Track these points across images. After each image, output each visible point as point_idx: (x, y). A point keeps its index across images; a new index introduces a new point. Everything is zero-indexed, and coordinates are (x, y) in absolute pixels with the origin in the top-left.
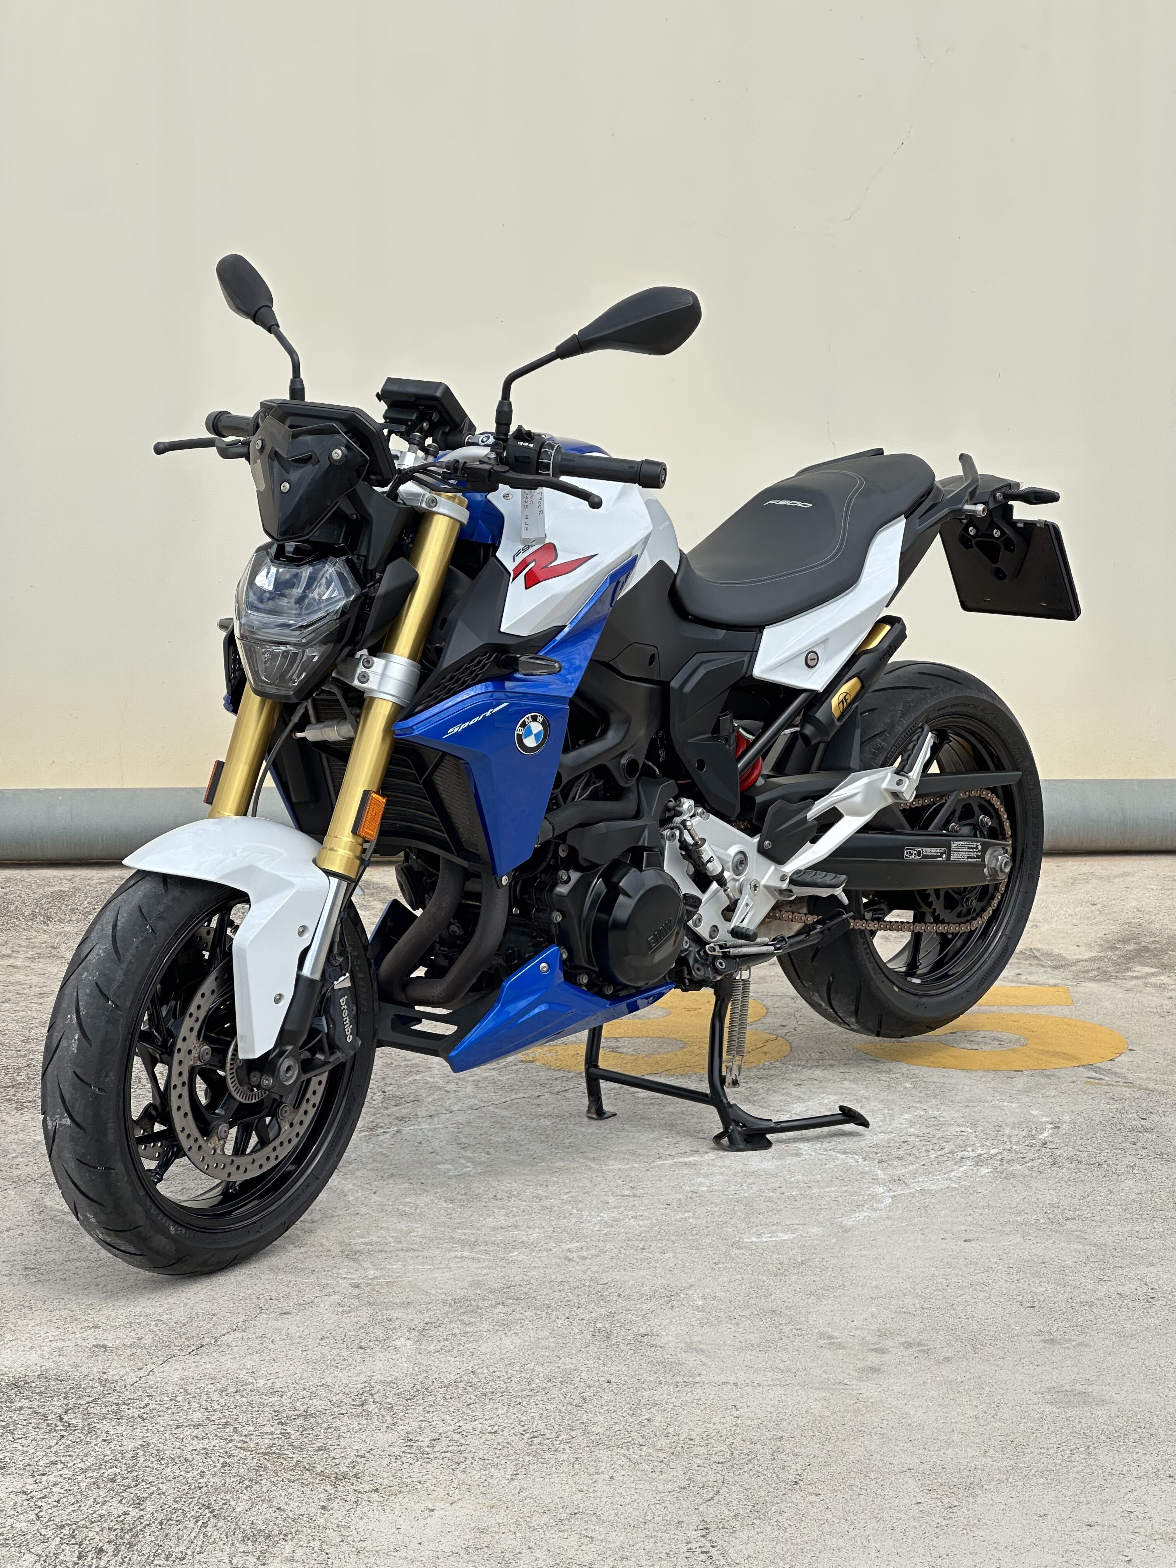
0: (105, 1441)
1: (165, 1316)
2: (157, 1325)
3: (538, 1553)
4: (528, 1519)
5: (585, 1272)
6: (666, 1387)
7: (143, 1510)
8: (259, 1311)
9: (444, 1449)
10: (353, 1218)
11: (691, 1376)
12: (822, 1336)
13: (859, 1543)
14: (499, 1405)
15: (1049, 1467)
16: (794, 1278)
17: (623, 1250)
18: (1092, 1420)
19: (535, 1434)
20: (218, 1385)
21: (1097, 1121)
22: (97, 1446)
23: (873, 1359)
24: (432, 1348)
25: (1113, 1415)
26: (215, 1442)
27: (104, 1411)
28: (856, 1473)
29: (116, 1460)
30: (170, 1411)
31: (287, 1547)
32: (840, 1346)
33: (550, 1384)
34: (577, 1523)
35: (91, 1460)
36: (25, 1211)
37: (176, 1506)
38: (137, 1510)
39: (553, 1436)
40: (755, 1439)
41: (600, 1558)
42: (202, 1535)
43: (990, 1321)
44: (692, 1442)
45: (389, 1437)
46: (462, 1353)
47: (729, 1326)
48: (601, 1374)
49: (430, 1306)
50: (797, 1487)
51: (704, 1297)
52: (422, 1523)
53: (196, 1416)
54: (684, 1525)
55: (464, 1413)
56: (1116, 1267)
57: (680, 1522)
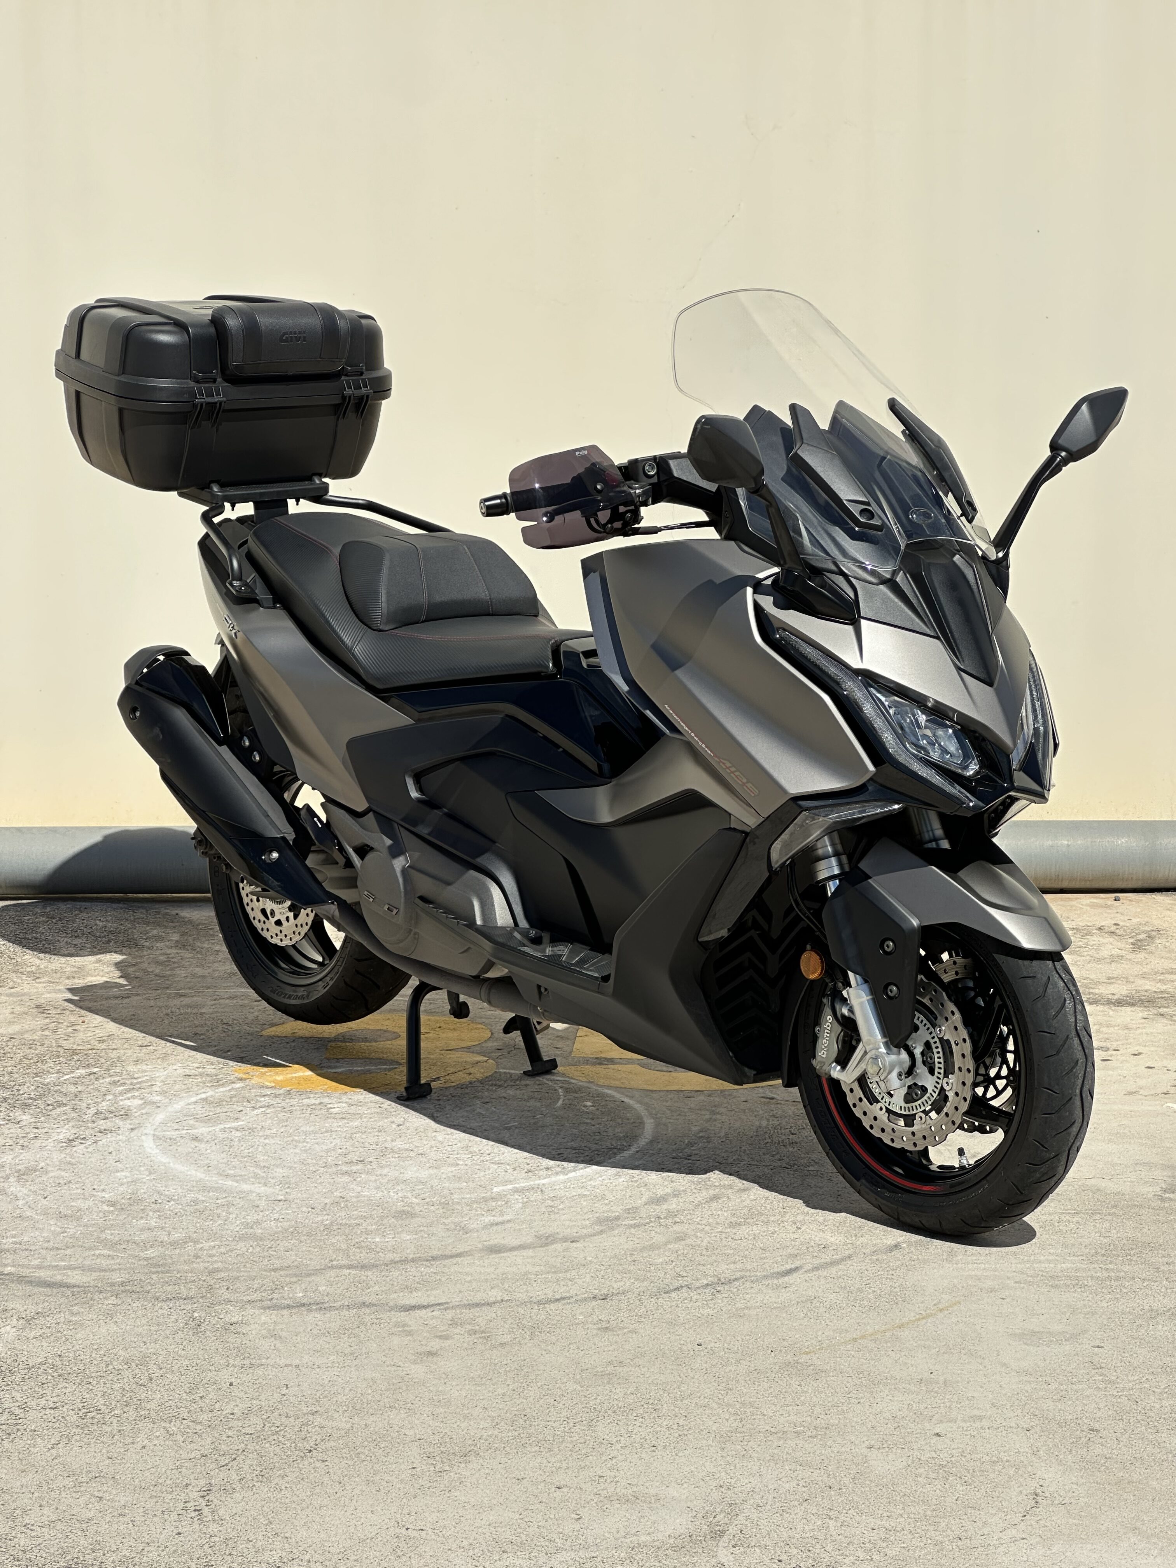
3: (46, 1511)
4: (51, 1482)
6: (232, 1369)
10: (15, 1220)
11: (260, 1359)
13: (342, 1502)
14: (70, 1385)
17: (251, 1249)
19: (92, 1409)
24: (32, 1335)
25: (629, 1392)
28: (369, 1442)
32: (410, 1333)
33: (126, 1366)
34: (94, 1485)
39: (107, 1411)
40: (290, 1414)
41: (100, 1515)
43: (558, 1312)
44: (232, 1416)
46: (57, 1339)
47: (316, 1315)
48: (177, 1357)
50: (309, 1454)
51: (305, 1291)
54: (190, 1487)
55: (35, 1391)
56: (699, 1264)
57: (187, 1485)
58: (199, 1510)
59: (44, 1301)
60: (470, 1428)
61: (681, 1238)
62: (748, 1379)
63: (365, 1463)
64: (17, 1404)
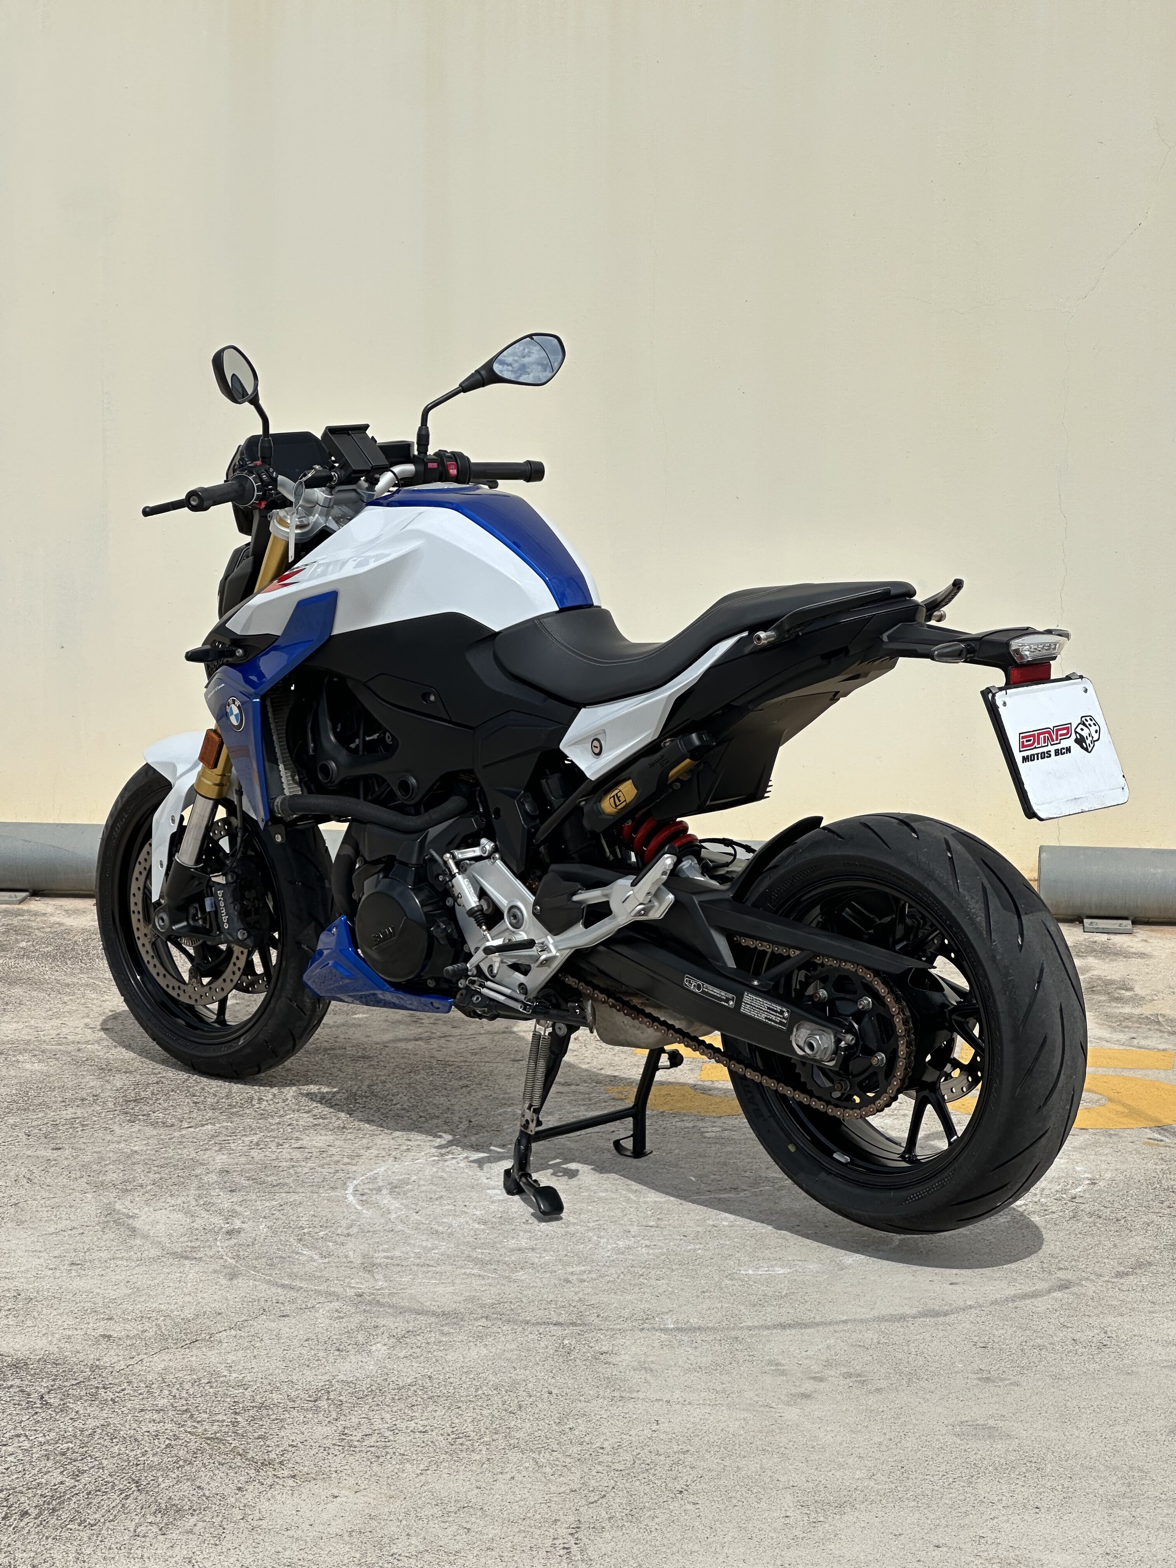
0: (71, 1419)
1: (175, 1313)
2: (164, 1320)
3: (413, 1540)
4: (419, 1510)
5: (576, 1293)
6: (602, 1400)
7: (78, 1481)
8: (261, 1312)
9: (372, 1444)
11: (630, 1392)
12: (770, 1363)
14: (439, 1408)
15: (927, 1492)
16: (769, 1309)
17: (622, 1276)
18: (988, 1453)
19: (461, 1435)
20: (195, 1376)
21: (1137, 1180)
22: (65, 1423)
23: (808, 1386)
24: (402, 1354)
25: (1011, 1449)
26: (169, 1426)
27: (82, 1393)
28: (741, 1487)
29: (75, 1436)
30: (141, 1397)
31: (191, 1521)
32: (783, 1373)
33: (495, 1392)
34: (462, 1516)
35: (53, 1435)
36: (93, 1214)
37: (110, 1479)
38: (73, 1481)
39: (476, 1438)
40: (661, 1452)
41: (468, 1547)
42: (120, 1505)
43: (937, 1358)
44: (601, 1451)
45: (328, 1430)
46: (427, 1360)
47: (688, 1349)
48: (546, 1385)
49: (418, 1317)
50: (680, 1496)
51: (677, 1322)
52: (322, 1507)
53: (162, 1402)
54: (559, 1523)
55: (404, 1413)
56: (1085, 1315)
57: (556, 1521)
58: (567, 1548)
59: (415, 1319)
60: (845, 1477)
61: (1064, 1286)
62: (1136, 1441)
63: (736, 1508)
64: (386, 1426)
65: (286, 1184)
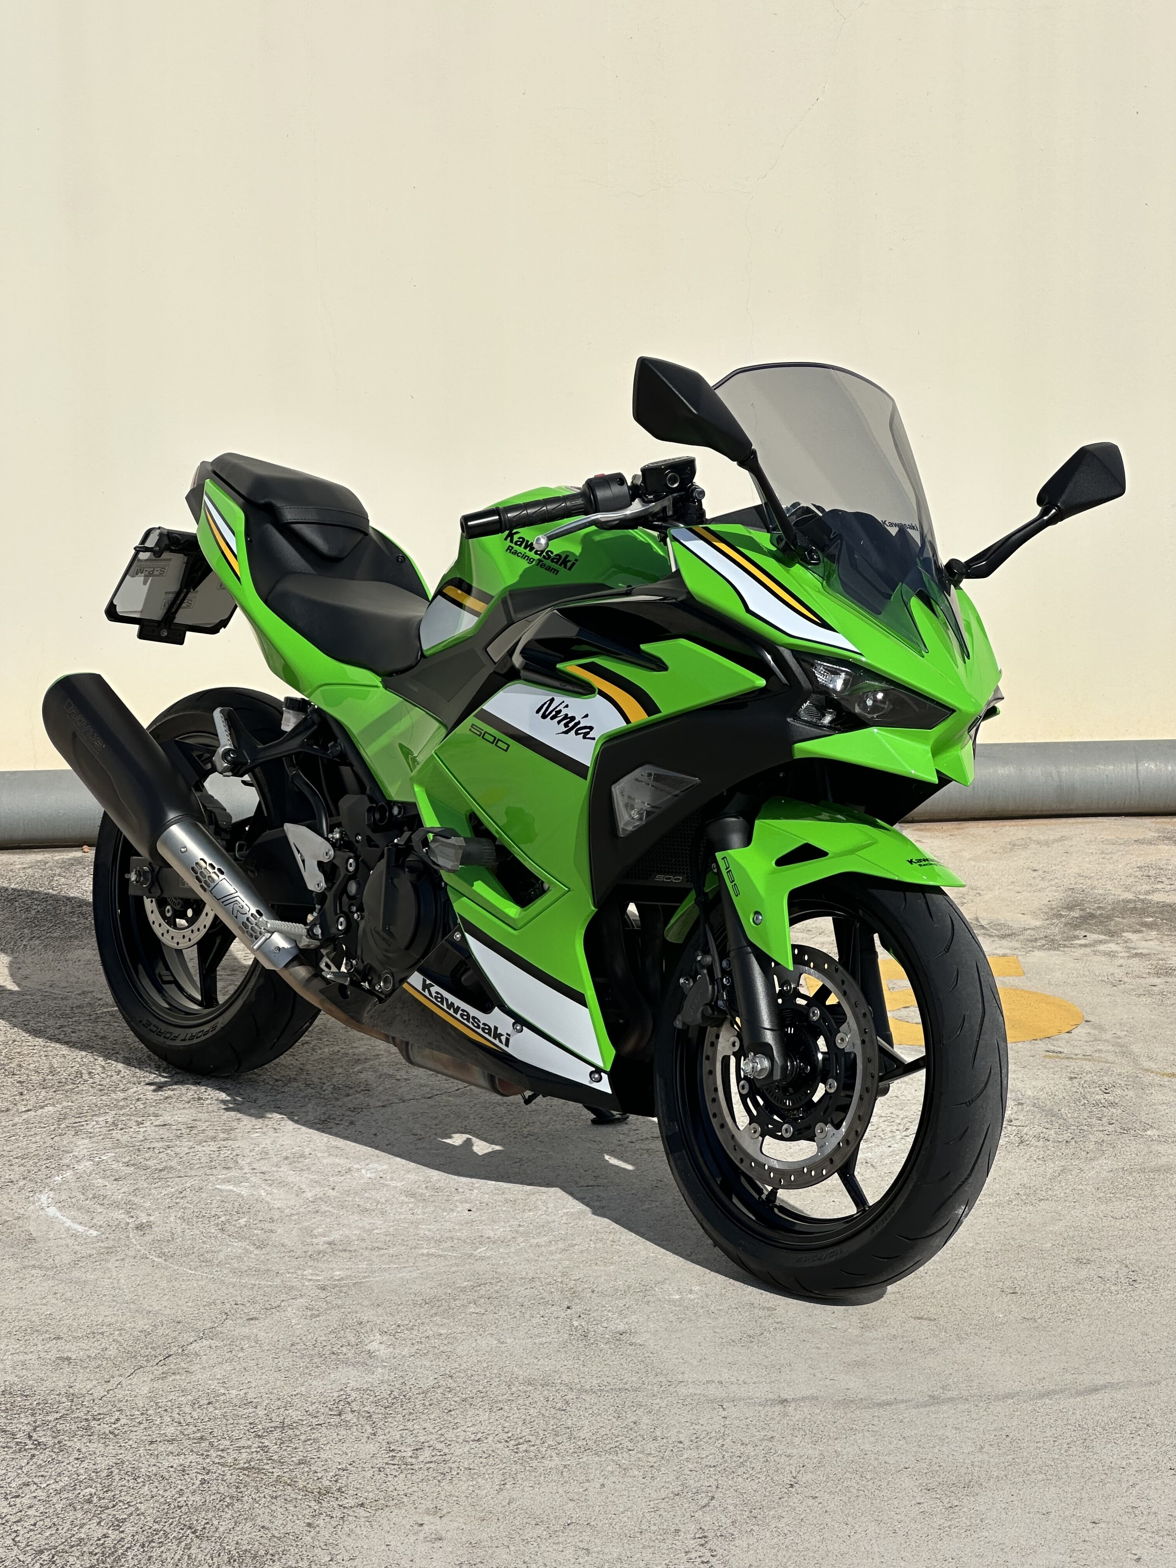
0: (77, 1459)
1: (129, 1325)
2: (120, 1335)
4: (521, 1532)
5: (556, 1268)
7: (122, 1532)
8: (224, 1317)
9: (428, 1460)
11: (674, 1375)
14: (480, 1411)
15: (1047, 1462)
17: (592, 1244)
18: (1086, 1412)
19: (521, 1441)
20: (189, 1397)
21: (1061, 1097)
22: (70, 1464)
26: (193, 1458)
27: (74, 1427)
28: (852, 1473)
29: (91, 1479)
30: (142, 1426)
33: (530, 1388)
34: (571, 1534)
35: (65, 1480)
37: (156, 1526)
38: (117, 1532)
39: (538, 1442)
40: (746, 1440)
42: (185, 1557)
44: (681, 1445)
45: (371, 1448)
47: (709, 1321)
49: (400, 1307)
50: (793, 1490)
52: (412, 1538)
53: (170, 1431)
54: (681, 1534)
55: (445, 1420)
65: (171, 1168)
